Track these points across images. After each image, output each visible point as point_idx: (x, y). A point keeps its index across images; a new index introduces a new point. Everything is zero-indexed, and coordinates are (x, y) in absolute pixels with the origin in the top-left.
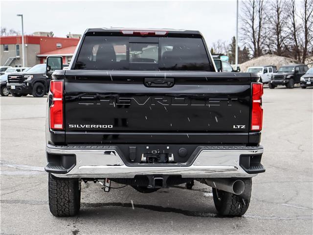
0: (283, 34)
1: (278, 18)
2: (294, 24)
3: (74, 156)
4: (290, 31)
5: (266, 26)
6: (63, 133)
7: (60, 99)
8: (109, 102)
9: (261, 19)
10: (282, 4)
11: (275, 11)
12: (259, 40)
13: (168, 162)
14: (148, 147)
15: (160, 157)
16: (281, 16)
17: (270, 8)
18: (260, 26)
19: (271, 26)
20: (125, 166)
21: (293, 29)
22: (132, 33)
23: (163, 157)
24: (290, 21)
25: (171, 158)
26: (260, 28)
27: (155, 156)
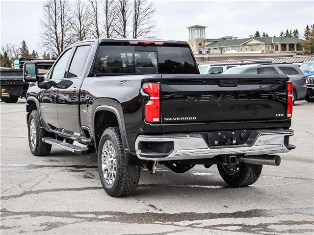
3: (172, 142)
6: (160, 125)
7: (158, 98)
8: (194, 99)
10: (84, 12)
11: (77, 19)
12: (62, 45)
13: (232, 144)
14: (220, 134)
15: (227, 141)
18: (63, 33)
19: (75, 33)
20: (209, 149)
23: (229, 140)
24: (93, 28)
25: (234, 142)
26: (62, 35)
27: (224, 140)
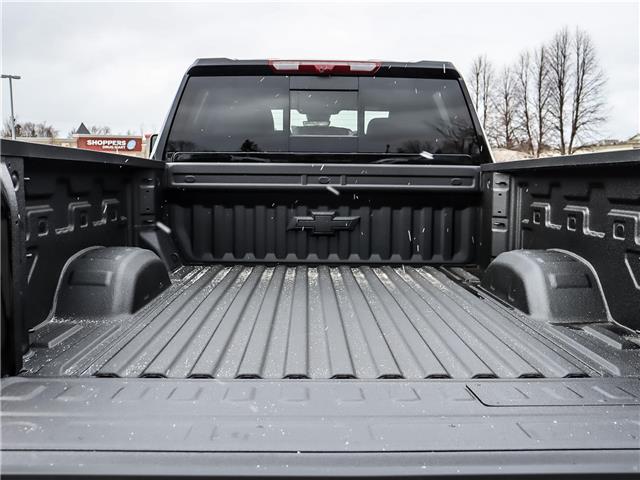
0: (513, 124)
1: (507, 105)
2: (526, 112)
4: (521, 120)
5: (493, 115)
9: (486, 107)
10: (511, 89)
11: (503, 98)
16: (511, 103)
17: (497, 94)
18: (485, 116)
19: (499, 115)
21: (525, 118)
22: (296, 66)
24: (522, 109)
